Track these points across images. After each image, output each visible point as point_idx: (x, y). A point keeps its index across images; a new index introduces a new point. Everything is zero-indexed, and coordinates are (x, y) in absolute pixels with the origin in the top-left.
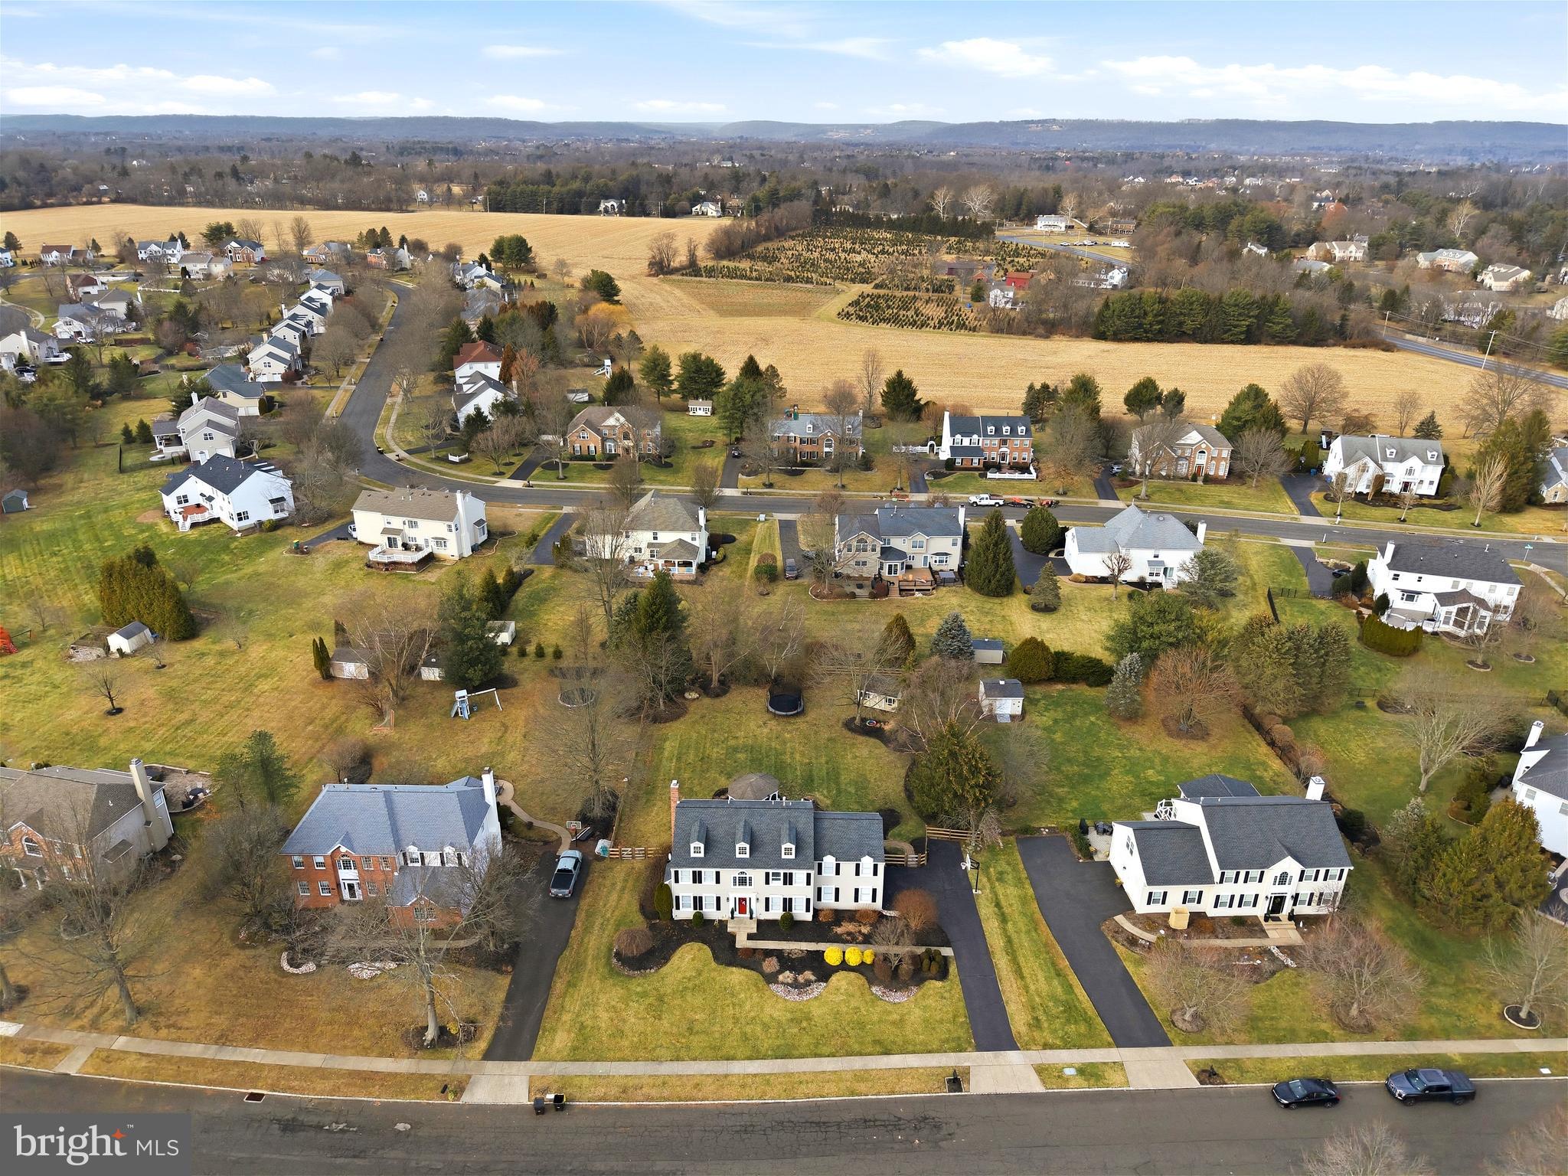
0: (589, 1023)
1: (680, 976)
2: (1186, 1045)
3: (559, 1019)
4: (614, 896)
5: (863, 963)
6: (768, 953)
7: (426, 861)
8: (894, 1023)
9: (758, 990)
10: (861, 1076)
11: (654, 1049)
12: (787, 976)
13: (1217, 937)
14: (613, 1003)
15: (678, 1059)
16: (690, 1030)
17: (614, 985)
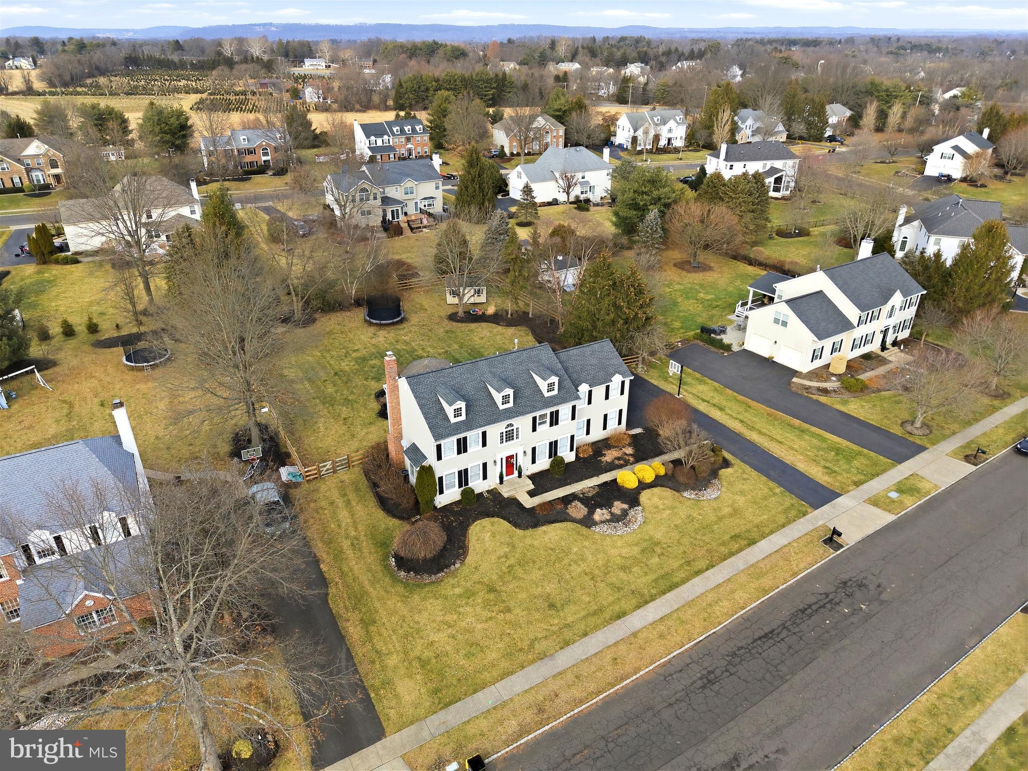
0: (427, 654)
1: (493, 558)
2: (934, 444)
3: (384, 668)
4: (343, 514)
5: (657, 477)
6: (567, 500)
7: (68, 548)
8: (731, 515)
9: (587, 538)
10: (755, 571)
11: (531, 645)
12: (600, 514)
13: (866, 371)
14: (438, 619)
15: (567, 644)
16: (552, 606)
17: (424, 599)
